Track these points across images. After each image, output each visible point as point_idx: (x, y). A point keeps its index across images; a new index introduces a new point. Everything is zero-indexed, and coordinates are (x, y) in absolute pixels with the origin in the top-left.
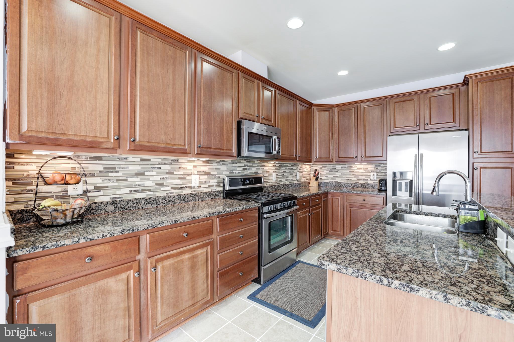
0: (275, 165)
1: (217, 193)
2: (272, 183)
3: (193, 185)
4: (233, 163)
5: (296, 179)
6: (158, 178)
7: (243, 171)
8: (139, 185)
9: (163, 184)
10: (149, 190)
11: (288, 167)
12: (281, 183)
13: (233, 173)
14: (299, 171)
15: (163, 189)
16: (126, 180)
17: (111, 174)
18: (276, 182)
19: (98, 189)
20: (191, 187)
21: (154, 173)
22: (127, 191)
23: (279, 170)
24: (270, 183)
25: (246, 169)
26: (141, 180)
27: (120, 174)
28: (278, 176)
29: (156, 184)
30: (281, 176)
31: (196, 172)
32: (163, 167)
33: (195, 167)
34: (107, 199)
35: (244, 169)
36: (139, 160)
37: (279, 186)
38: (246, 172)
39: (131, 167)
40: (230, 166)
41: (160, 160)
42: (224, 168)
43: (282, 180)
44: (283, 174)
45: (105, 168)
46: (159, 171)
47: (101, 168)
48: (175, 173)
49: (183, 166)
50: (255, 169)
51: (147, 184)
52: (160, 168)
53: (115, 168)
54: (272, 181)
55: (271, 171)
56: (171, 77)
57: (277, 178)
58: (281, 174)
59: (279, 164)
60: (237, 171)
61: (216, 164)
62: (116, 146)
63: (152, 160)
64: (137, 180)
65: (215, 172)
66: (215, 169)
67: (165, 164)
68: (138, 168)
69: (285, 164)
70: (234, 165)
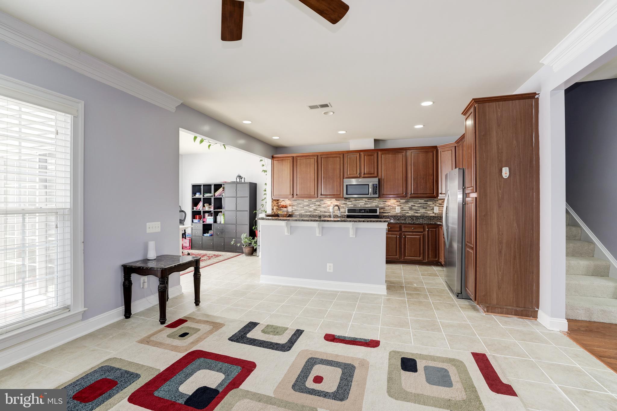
0: (400, 201)
1: (344, 216)
2: (395, 214)
3: (330, 211)
4: (356, 201)
5: (433, 213)
6: (315, 207)
7: (365, 205)
8: (308, 210)
9: (316, 210)
10: (311, 212)
11: (418, 202)
12: (407, 215)
13: (357, 206)
14: (438, 205)
15: (316, 212)
16: (303, 208)
17: (299, 206)
18: (400, 213)
19: (296, 210)
20: (330, 212)
21: (313, 205)
22: (304, 211)
23: (404, 205)
24: (392, 213)
25: (368, 204)
26: (308, 208)
27: (302, 206)
28: (403, 209)
29: (314, 210)
30: (409, 209)
31: (332, 205)
32: (317, 203)
33: (332, 203)
34: (298, 213)
35: (365, 204)
36: (308, 200)
37: (404, 216)
38: (367, 206)
39: (305, 203)
40: (354, 202)
41: (315, 200)
42: (350, 203)
43: (409, 212)
44: (411, 208)
45: (297, 204)
46: (315, 205)
47: (296, 203)
48: (322, 205)
49: (325, 203)
50: (376, 203)
51: (311, 209)
52: (315, 203)
53: (300, 204)
54: (395, 212)
55: (393, 205)
56: (309, 170)
57: (402, 210)
58: (408, 208)
59: (406, 200)
60: (359, 205)
61: (344, 201)
62: (292, 197)
63: (312, 200)
64: (307, 208)
65: (344, 206)
66: (344, 204)
67: (317, 202)
68: (307, 203)
69: (413, 200)
70: (357, 201)
